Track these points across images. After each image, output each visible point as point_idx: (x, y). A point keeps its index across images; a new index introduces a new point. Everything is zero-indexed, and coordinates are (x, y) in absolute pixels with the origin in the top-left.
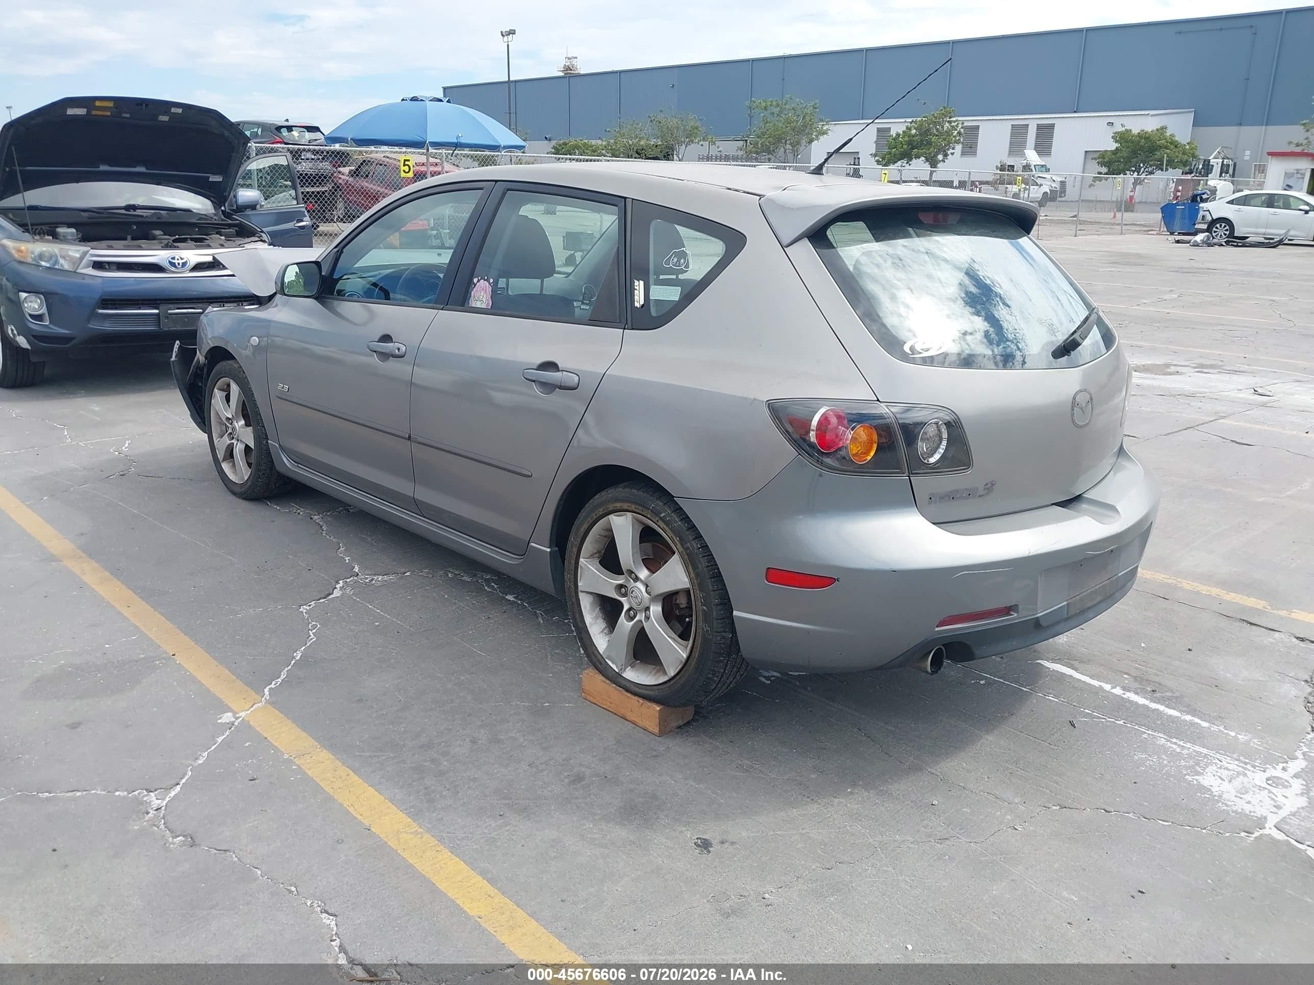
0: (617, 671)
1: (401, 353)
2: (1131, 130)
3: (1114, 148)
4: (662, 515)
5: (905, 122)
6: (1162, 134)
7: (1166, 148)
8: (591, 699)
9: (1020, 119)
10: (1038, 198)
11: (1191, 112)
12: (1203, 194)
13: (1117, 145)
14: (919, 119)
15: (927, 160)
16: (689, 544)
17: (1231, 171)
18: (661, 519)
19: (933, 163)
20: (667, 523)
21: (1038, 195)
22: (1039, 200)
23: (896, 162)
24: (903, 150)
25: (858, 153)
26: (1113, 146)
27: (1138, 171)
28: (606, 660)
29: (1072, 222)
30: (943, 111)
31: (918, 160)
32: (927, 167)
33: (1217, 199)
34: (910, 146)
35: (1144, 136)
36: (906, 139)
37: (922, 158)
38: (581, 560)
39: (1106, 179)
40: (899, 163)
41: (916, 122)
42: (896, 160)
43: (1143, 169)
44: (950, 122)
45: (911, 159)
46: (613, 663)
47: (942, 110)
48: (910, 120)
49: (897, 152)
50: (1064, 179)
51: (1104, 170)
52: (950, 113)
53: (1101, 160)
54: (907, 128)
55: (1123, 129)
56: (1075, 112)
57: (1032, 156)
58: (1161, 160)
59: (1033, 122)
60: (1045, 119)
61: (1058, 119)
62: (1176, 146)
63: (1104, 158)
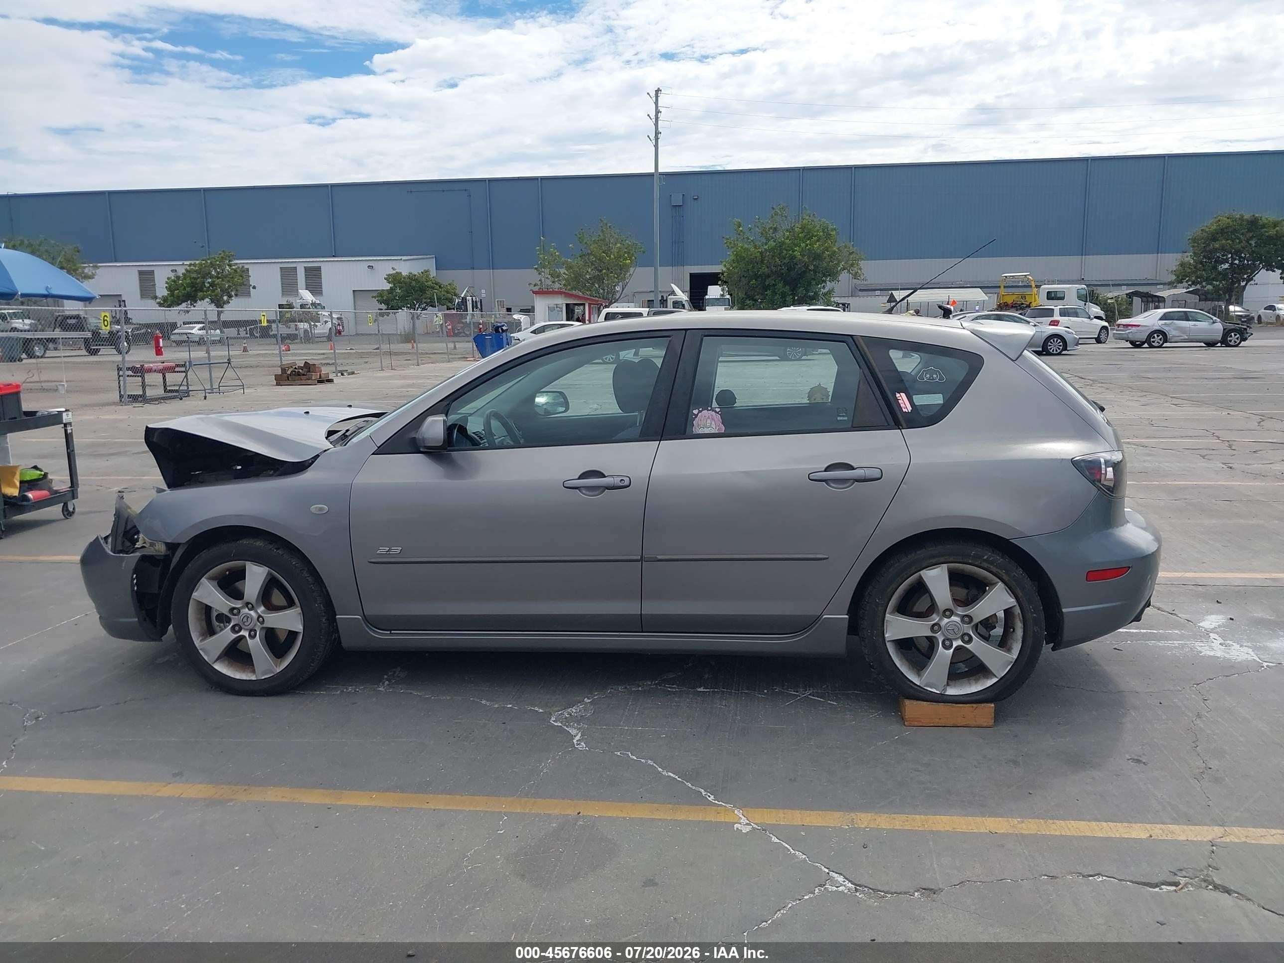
0: (938, 692)
1: (627, 482)
2: (401, 273)
3: (389, 288)
4: (985, 557)
5: (183, 264)
6: (427, 276)
7: (433, 288)
8: (916, 724)
9: (288, 262)
10: (326, 333)
11: (433, 258)
12: (503, 326)
13: (391, 285)
14: (197, 262)
15: (212, 301)
16: (1014, 573)
17: (479, 306)
18: (985, 560)
19: (218, 303)
20: (991, 563)
21: (325, 331)
22: (327, 335)
23: (181, 304)
24: (186, 292)
25: (121, 295)
26: (388, 286)
27: (412, 307)
28: (925, 688)
29: (376, 355)
30: (222, 255)
31: (202, 301)
32: (213, 307)
33: (523, 329)
34: (194, 289)
35: (412, 277)
36: (188, 281)
37: (207, 300)
38: (887, 615)
39: (388, 314)
40: (184, 304)
41: (194, 265)
42: (180, 302)
43: (417, 306)
44: (230, 265)
45: (196, 302)
46: (931, 688)
47: (220, 254)
48: (188, 263)
49: (180, 294)
50: (339, 316)
51: (383, 306)
52: (229, 257)
53: (379, 298)
54: (186, 270)
55: (395, 272)
56: (334, 256)
57: (307, 296)
58: (432, 299)
59: (301, 265)
60: (313, 262)
61: (323, 263)
62: (440, 287)
63: (382, 297)
